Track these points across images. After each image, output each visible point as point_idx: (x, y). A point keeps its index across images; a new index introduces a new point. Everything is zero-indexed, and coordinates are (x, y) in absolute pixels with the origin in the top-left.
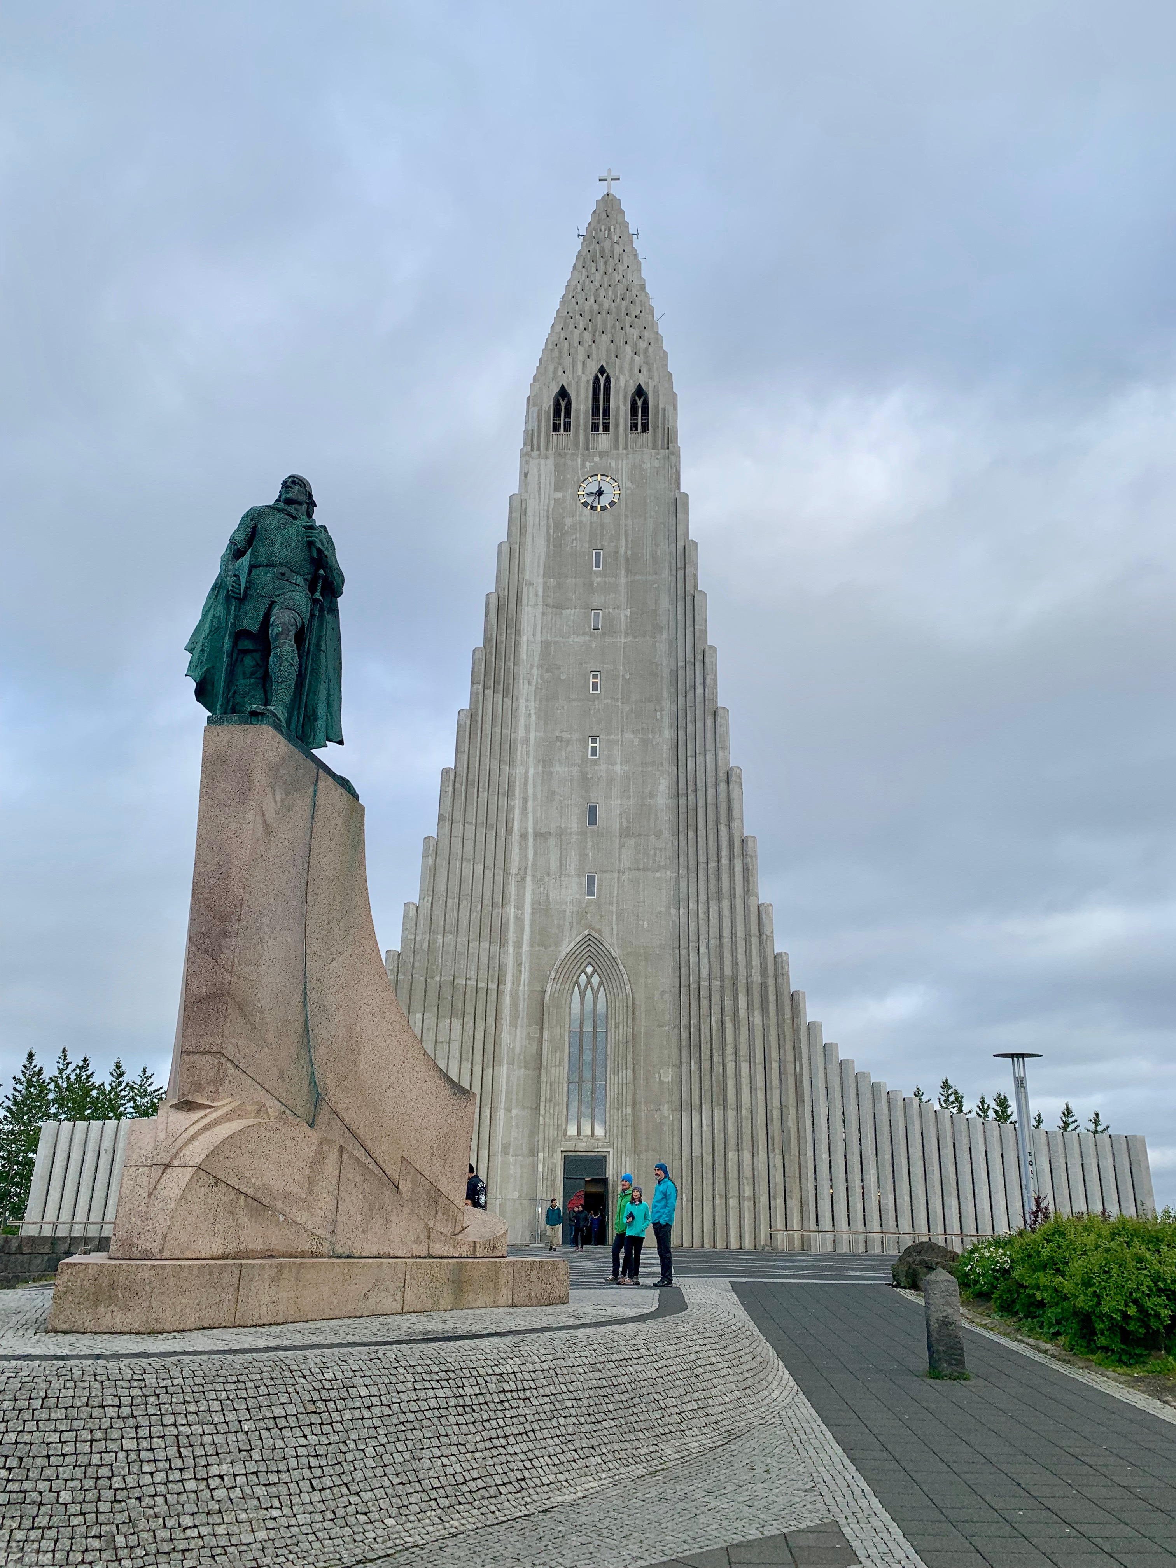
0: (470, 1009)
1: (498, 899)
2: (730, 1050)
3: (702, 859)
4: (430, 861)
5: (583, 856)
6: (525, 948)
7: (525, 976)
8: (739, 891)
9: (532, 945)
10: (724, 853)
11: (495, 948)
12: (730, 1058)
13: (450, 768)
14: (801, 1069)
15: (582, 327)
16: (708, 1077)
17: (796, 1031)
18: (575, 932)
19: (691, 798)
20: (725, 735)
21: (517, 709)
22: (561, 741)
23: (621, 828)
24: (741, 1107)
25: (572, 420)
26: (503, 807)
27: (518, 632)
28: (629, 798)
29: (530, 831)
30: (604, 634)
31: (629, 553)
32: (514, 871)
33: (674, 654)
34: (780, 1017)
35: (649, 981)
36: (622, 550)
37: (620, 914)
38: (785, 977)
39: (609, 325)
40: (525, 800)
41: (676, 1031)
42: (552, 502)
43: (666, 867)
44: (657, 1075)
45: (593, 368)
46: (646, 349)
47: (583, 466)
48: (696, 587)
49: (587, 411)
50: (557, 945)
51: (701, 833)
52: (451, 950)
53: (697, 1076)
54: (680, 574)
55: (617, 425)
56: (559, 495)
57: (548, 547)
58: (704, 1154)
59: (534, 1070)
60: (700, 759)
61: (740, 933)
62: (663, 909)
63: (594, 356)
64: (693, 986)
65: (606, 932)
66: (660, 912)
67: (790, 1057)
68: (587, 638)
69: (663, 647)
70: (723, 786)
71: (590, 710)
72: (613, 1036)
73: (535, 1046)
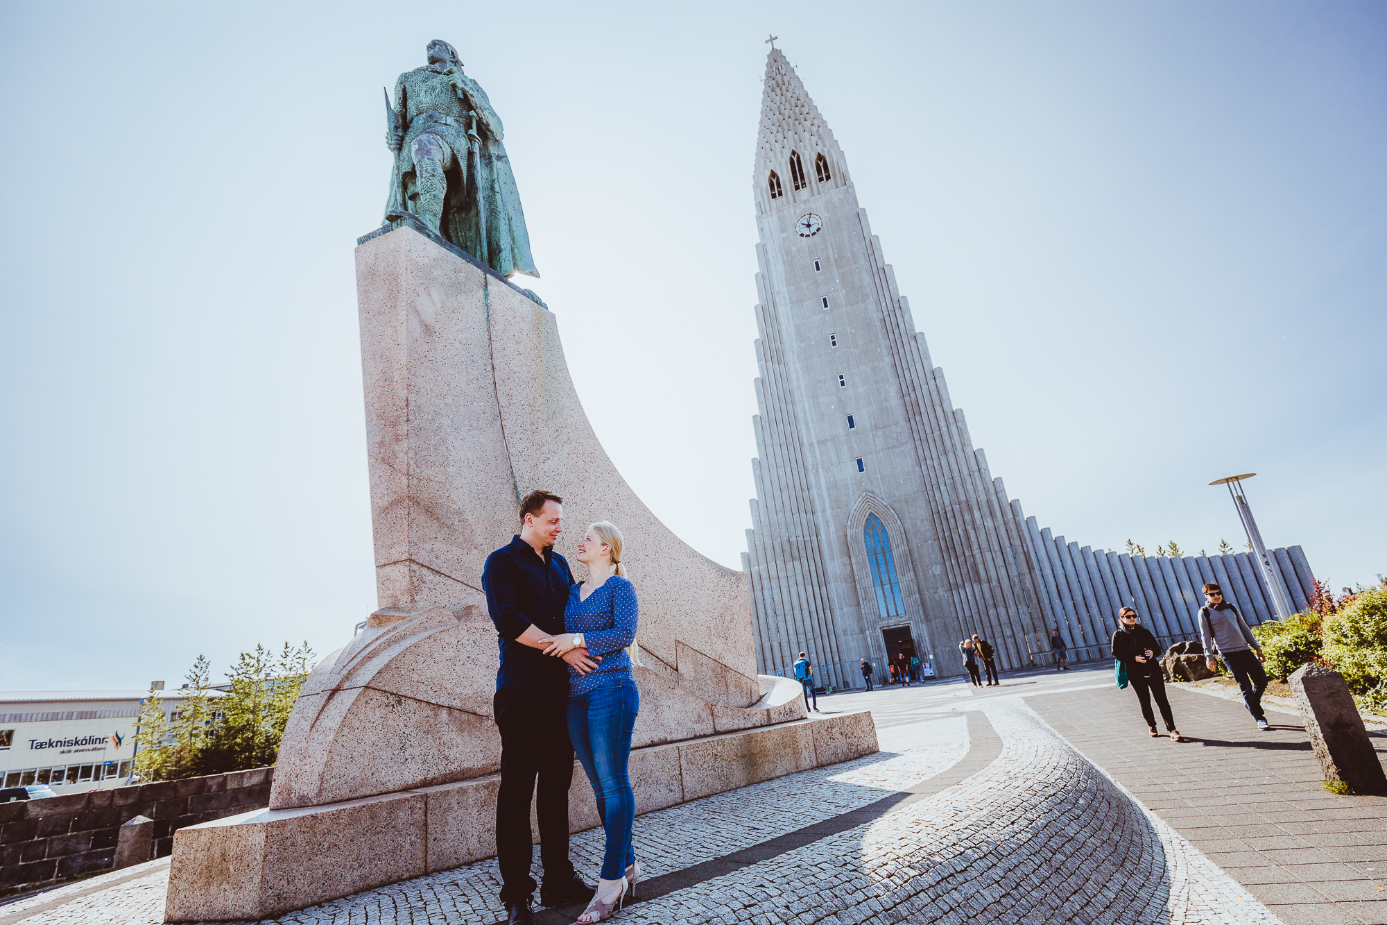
0: (803, 553)
1: (805, 486)
2: (975, 546)
3: (929, 431)
4: (758, 472)
5: (851, 449)
6: (828, 511)
7: (832, 528)
8: (959, 446)
9: (833, 509)
10: (943, 424)
11: (810, 516)
12: (976, 552)
13: (757, 415)
14: (1028, 549)
15: (775, 131)
16: (965, 566)
17: (1017, 525)
18: (857, 496)
19: (912, 395)
20: (926, 348)
21: (789, 370)
22: (820, 382)
23: (871, 426)
24: (992, 580)
25: (782, 189)
26: (794, 431)
27: (778, 324)
28: (872, 405)
29: (815, 441)
30: (832, 309)
31: (836, 256)
32: (809, 466)
33: (879, 308)
34: (1005, 519)
35: (912, 515)
36: (831, 256)
37: (883, 478)
38: (1003, 492)
39: (791, 124)
40: (807, 424)
41: (937, 542)
42: (781, 240)
43: (906, 443)
44: (930, 572)
45: (788, 154)
46: (818, 131)
47: (795, 213)
48: (884, 263)
49: (790, 180)
50: (847, 506)
51: (924, 416)
52: (783, 521)
53: (957, 567)
54: (872, 258)
55: (810, 182)
56: (784, 235)
57: (785, 268)
58: (973, 614)
59: (851, 583)
60: (912, 369)
61: (965, 471)
62: (910, 469)
63: (787, 146)
64: (942, 512)
65: (877, 491)
66: (909, 472)
67: (1017, 543)
68: (822, 315)
69: (872, 307)
70: (931, 382)
71: (834, 358)
72: (896, 553)
73: (848, 568)
